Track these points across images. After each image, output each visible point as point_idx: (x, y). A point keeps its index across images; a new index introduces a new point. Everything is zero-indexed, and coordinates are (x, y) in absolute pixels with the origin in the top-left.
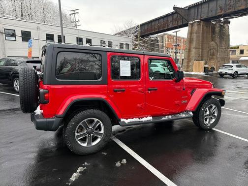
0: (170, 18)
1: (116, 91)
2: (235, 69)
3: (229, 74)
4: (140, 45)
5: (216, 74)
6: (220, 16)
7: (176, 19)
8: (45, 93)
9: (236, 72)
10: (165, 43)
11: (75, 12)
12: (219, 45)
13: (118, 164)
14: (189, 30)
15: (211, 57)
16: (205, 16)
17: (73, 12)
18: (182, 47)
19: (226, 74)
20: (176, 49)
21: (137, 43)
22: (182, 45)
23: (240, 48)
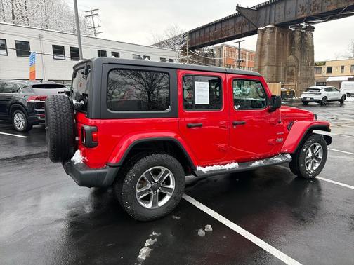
0: (232, 23)
1: (191, 127)
2: (324, 93)
3: (316, 101)
4: (190, 61)
5: (298, 101)
6: (301, 20)
7: (240, 23)
8: (92, 132)
9: (326, 97)
10: (224, 59)
11: (92, 13)
12: (299, 60)
13: (201, 232)
14: (258, 40)
15: (289, 77)
16: (280, 20)
17: (90, 13)
18: (247, 64)
19: (312, 100)
20: (239, 66)
21: (185, 57)
22: (247, 60)
23: (327, 65)
